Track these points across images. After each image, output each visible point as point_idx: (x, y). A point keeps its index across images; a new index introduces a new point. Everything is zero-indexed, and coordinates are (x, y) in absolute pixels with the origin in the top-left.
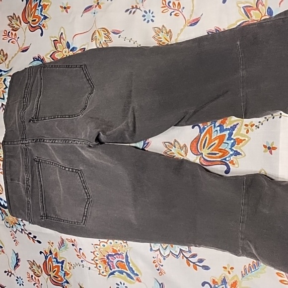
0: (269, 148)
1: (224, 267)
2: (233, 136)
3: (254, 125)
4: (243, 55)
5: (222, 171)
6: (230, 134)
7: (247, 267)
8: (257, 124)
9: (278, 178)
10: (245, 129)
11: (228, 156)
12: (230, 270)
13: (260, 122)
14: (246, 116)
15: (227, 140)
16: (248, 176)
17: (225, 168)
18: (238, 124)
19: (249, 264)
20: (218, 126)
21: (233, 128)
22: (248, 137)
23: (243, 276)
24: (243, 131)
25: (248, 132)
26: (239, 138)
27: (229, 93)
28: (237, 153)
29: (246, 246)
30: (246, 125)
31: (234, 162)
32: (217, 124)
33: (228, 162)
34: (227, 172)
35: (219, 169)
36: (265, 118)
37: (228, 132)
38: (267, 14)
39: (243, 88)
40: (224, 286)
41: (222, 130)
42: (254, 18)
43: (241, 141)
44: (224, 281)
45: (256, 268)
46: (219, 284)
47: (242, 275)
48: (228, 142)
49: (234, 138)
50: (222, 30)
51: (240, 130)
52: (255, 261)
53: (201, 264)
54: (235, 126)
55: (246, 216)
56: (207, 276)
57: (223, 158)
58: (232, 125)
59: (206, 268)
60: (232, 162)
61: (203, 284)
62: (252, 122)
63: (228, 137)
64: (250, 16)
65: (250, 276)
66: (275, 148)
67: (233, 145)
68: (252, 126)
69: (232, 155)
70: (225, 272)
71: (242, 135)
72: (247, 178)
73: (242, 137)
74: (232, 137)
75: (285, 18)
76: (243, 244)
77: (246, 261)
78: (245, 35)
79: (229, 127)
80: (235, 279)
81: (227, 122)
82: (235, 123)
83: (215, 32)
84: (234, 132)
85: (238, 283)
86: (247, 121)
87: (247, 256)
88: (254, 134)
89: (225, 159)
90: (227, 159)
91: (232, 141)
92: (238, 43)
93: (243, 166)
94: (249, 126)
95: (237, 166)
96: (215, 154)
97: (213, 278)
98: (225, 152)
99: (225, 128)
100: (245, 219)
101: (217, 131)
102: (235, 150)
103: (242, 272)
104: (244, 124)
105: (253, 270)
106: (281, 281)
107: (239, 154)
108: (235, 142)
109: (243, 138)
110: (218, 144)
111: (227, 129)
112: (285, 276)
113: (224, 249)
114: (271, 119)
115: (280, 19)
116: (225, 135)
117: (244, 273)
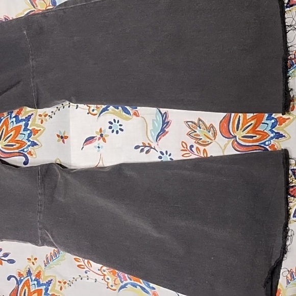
0: (62, 137)
1: (28, 259)
2: (29, 126)
3: (47, 115)
4: (31, 44)
5: (20, 163)
6: (26, 125)
7: (49, 256)
8: (50, 114)
9: (71, 166)
10: (39, 119)
11: (25, 147)
12: (34, 261)
13: (52, 112)
14: (38, 106)
15: (24, 131)
16: (42, 166)
17: (24, 159)
18: (32, 114)
19: (51, 253)
20: (14, 117)
21: (28, 118)
22: (43, 127)
23: (45, 266)
24: (38, 122)
25: (42, 122)
26: (34, 129)
27: (22, 83)
28: (34, 144)
29: (44, 235)
30: (40, 115)
31: (32, 153)
32: (13, 115)
33: (26, 153)
34: (26, 163)
35: (18, 160)
36: (57, 108)
37: (24, 122)
38: (51, 4)
39: (33, 78)
40: (29, 277)
41: (18, 121)
42: (39, 8)
43: (37, 131)
44: (29, 273)
45: (56, 256)
46: (25, 276)
47: (45, 264)
48: (25, 133)
49: (30, 129)
50: (11, 19)
51: (35, 120)
52: (56, 249)
53: (6, 259)
54: (30, 116)
55: (43, 206)
56: (13, 270)
57: (20, 149)
58: (27, 116)
59: (11, 261)
60: (30, 153)
61: (9, 278)
62: (45, 112)
63: (24, 128)
64: (35, 6)
65: (51, 265)
66: (66, 137)
67: (29, 136)
68: (45, 116)
69: (29, 146)
70: (29, 264)
71: (37, 126)
72: (41, 168)
73: (38, 127)
74: (28, 128)
75: (65, 9)
76: (41, 234)
77: (48, 250)
78: (30, 25)
79: (24, 118)
80: (39, 269)
81: (23, 112)
82: (30, 114)
83: (4, 21)
84: (30, 123)
85: (41, 273)
86: (40, 111)
87: (48, 245)
88: (48, 124)
89: (23, 150)
90: (25, 150)
91: (29, 132)
92: (25, 32)
93: (40, 157)
94: (43, 117)
95: (34, 156)
96: (12, 145)
97: (19, 271)
98: (22, 144)
99: (20, 119)
100: (43, 209)
101: (13, 122)
102: (32, 140)
103: (44, 261)
104: (38, 114)
105: (54, 259)
106: (79, 266)
107: (36, 144)
108: (31, 132)
109: (38, 129)
110: (15, 134)
111: (22, 120)
112: (82, 261)
113: (24, 241)
114: (61, 109)
115: (61, 9)
116: (21, 125)
117: (46, 262)
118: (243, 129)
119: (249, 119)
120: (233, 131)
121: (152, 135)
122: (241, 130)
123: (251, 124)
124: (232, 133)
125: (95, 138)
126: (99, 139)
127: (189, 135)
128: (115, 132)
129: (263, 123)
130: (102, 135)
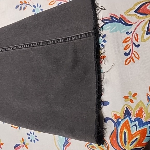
118: (130, 143)
119: (133, 135)
120: (122, 145)
121: (59, 145)
122: (128, 144)
123: (137, 139)
124: (122, 147)
125: (20, 146)
126: (23, 146)
127: (87, 146)
128: (33, 141)
129: (147, 137)
130: (24, 143)
